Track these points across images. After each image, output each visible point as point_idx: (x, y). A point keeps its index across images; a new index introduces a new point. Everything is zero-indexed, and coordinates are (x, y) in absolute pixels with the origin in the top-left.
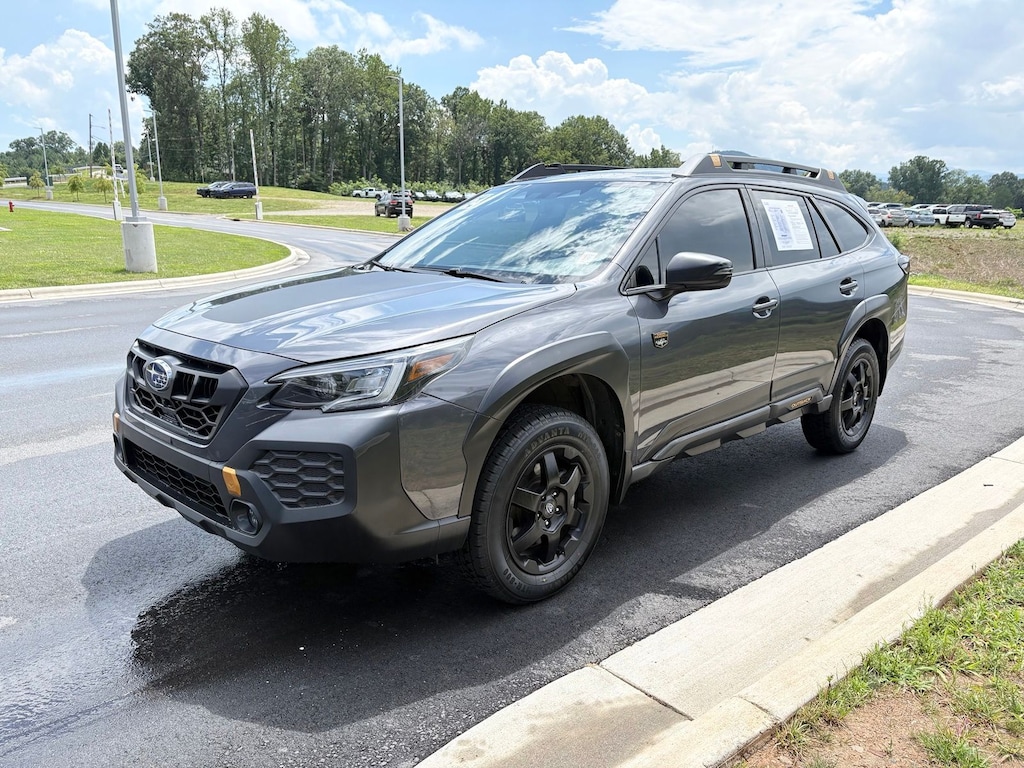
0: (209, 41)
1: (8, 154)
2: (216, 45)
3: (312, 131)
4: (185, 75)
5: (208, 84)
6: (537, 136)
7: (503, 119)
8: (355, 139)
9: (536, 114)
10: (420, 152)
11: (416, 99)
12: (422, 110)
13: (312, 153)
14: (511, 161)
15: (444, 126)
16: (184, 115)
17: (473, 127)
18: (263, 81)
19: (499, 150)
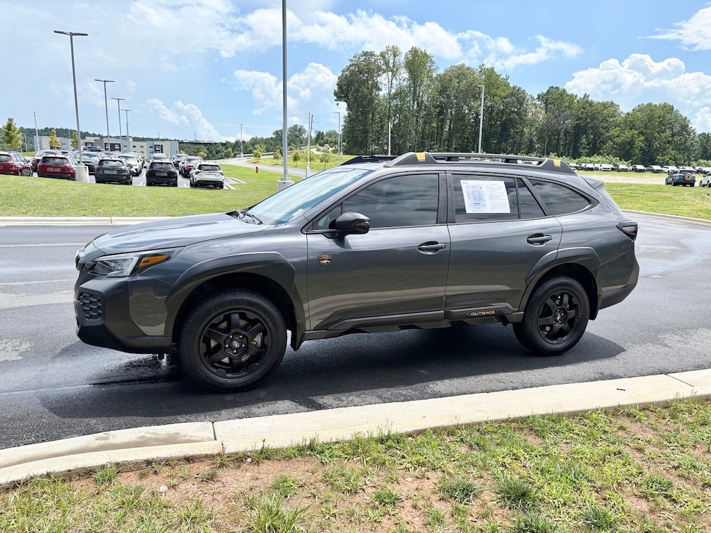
0: (384, 67)
1: (272, 138)
2: (388, 69)
3: (443, 121)
4: (368, 88)
5: (381, 93)
6: (611, 120)
7: (584, 108)
8: (472, 125)
9: (612, 103)
10: (517, 133)
11: (518, 96)
12: (521, 104)
13: (442, 135)
14: (587, 138)
15: (536, 114)
16: (365, 114)
17: (559, 115)
18: (415, 90)
19: (579, 130)
